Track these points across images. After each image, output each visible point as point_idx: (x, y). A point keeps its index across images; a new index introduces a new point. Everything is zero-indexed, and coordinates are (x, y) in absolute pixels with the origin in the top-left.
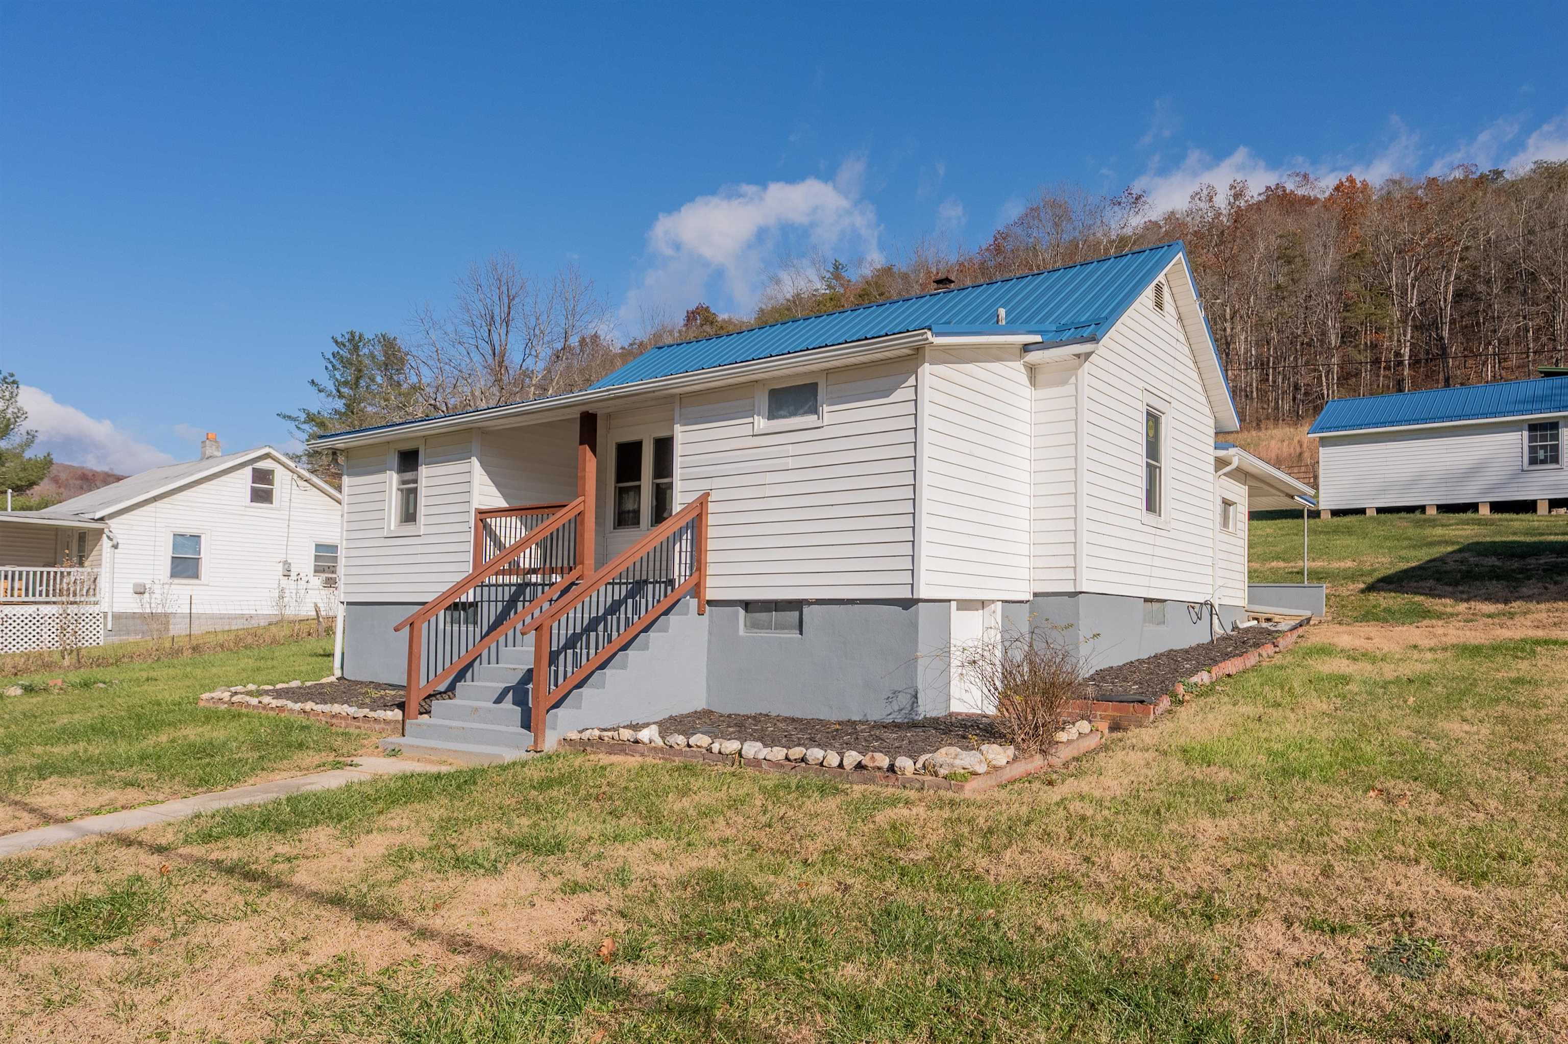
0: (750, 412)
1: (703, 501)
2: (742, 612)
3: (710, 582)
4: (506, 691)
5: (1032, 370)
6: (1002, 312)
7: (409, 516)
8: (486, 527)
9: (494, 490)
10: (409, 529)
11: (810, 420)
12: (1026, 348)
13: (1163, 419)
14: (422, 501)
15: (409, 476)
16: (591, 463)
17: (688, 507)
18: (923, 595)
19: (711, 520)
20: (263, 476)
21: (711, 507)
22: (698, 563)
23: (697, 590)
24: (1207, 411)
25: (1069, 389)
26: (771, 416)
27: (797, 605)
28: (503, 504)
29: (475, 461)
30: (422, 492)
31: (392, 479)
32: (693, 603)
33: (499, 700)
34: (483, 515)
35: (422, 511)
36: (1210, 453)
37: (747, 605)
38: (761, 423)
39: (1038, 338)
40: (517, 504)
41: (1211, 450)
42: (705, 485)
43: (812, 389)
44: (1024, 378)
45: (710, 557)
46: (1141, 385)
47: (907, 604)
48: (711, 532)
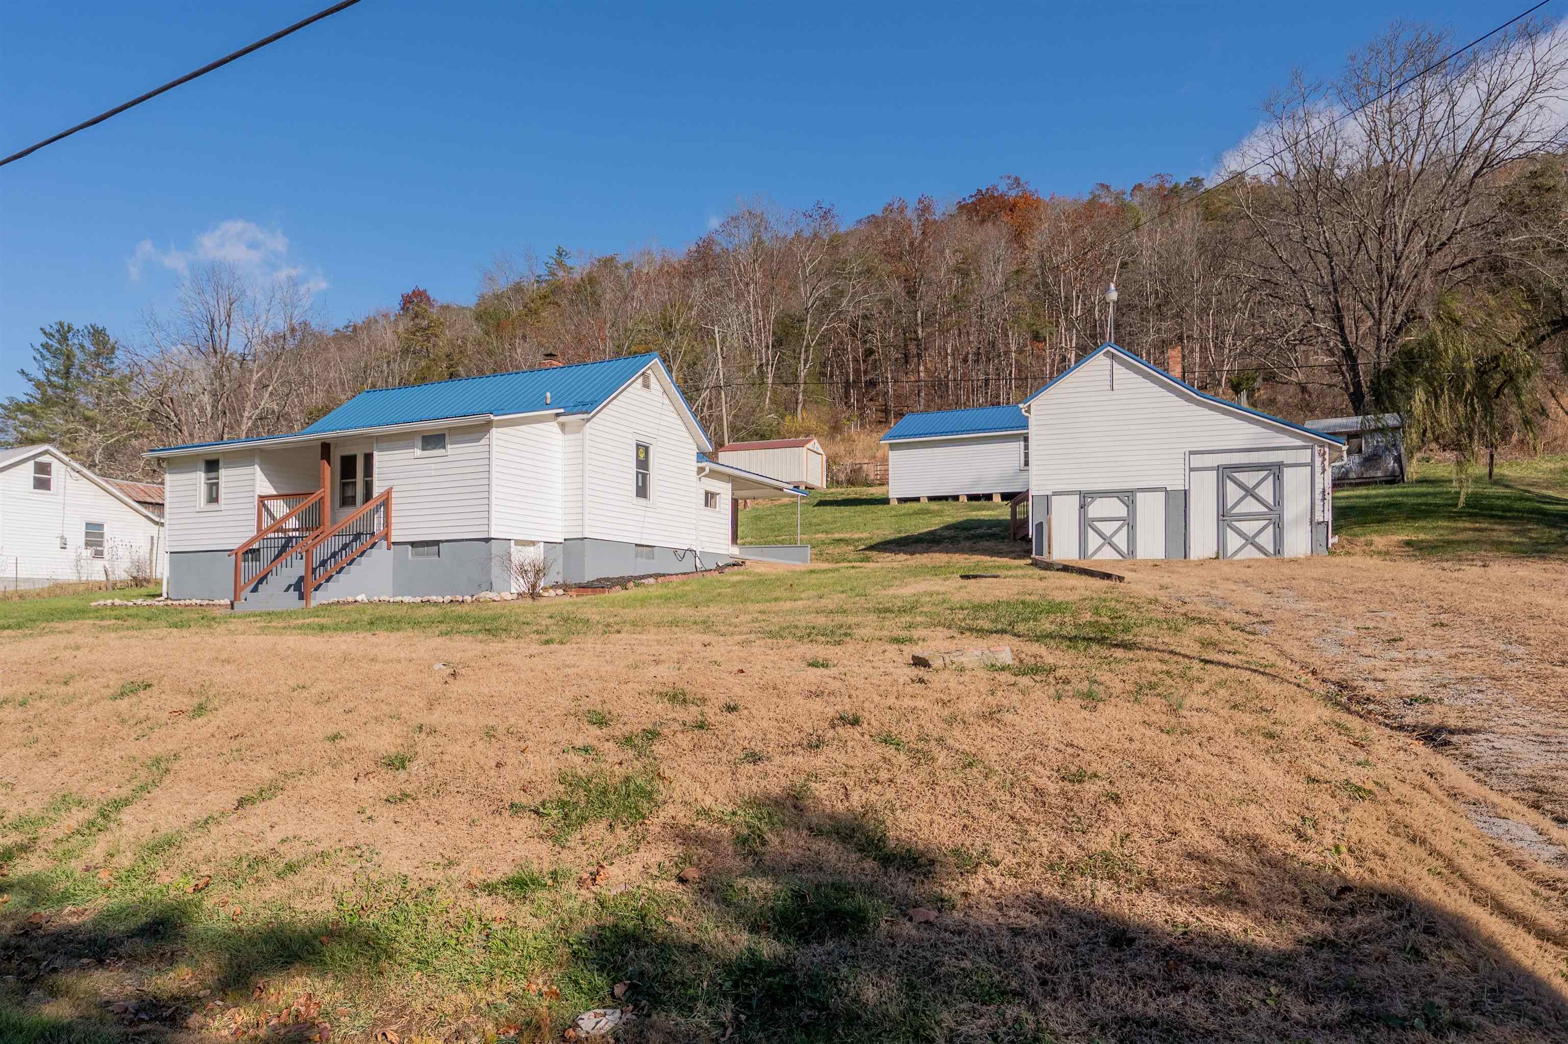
0: (413, 447)
1: (389, 492)
2: (410, 547)
3: (393, 533)
4: (290, 586)
5: (563, 426)
6: (548, 394)
7: (213, 498)
8: (264, 505)
9: (268, 484)
10: (214, 506)
11: (441, 452)
12: (558, 415)
13: (651, 448)
14: (222, 490)
15: (212, 475)
16: (327, 470)
17: (382, 495)
18: (493, 536)
19: (394, 501)
20: (42, 468)
21: (394, 495)
22: (387, 524)
23: (386, 537)
24: (691, 441)
25: (579, 436)
26: (423, 449)
27: (436, 543)
28: (275, 493)
29: (257, 468)
30: (222, 485)
31: (200, 477)
32: (384, 543)
33: (287, 590)
34: (262, 498)
35: (222, 496)
36: (694, 465)
37: (413, 544)
38: (418, 452)
39: (562, 411)
40: (282, 492)
41: (694, 463)
42: (389, 484)
43: (444, 435)
44: (559, 430)
45: (393, 520)
46: (631, 430)
47: (487, 540)
48: (394, 507)
